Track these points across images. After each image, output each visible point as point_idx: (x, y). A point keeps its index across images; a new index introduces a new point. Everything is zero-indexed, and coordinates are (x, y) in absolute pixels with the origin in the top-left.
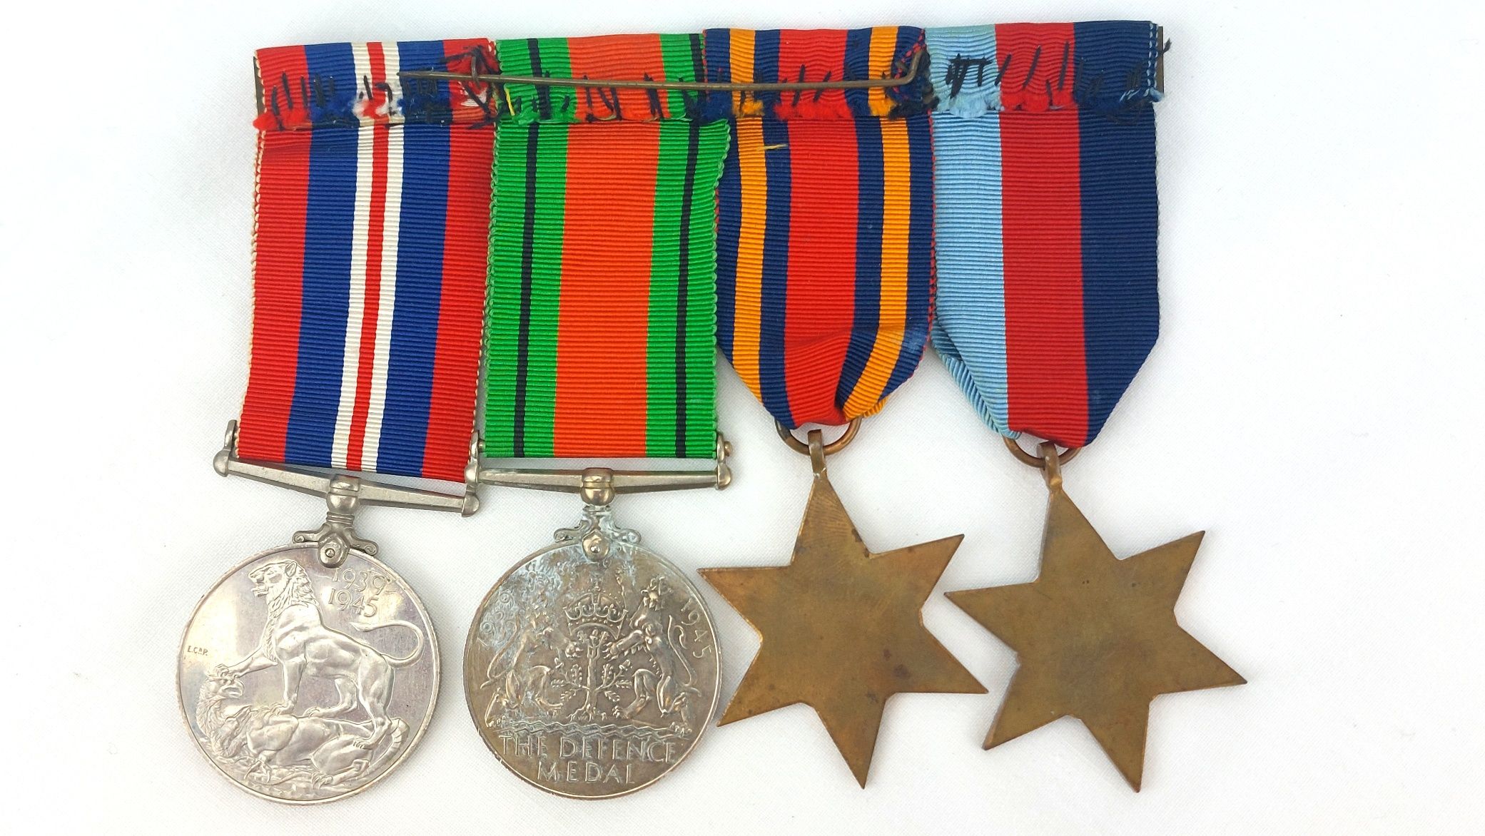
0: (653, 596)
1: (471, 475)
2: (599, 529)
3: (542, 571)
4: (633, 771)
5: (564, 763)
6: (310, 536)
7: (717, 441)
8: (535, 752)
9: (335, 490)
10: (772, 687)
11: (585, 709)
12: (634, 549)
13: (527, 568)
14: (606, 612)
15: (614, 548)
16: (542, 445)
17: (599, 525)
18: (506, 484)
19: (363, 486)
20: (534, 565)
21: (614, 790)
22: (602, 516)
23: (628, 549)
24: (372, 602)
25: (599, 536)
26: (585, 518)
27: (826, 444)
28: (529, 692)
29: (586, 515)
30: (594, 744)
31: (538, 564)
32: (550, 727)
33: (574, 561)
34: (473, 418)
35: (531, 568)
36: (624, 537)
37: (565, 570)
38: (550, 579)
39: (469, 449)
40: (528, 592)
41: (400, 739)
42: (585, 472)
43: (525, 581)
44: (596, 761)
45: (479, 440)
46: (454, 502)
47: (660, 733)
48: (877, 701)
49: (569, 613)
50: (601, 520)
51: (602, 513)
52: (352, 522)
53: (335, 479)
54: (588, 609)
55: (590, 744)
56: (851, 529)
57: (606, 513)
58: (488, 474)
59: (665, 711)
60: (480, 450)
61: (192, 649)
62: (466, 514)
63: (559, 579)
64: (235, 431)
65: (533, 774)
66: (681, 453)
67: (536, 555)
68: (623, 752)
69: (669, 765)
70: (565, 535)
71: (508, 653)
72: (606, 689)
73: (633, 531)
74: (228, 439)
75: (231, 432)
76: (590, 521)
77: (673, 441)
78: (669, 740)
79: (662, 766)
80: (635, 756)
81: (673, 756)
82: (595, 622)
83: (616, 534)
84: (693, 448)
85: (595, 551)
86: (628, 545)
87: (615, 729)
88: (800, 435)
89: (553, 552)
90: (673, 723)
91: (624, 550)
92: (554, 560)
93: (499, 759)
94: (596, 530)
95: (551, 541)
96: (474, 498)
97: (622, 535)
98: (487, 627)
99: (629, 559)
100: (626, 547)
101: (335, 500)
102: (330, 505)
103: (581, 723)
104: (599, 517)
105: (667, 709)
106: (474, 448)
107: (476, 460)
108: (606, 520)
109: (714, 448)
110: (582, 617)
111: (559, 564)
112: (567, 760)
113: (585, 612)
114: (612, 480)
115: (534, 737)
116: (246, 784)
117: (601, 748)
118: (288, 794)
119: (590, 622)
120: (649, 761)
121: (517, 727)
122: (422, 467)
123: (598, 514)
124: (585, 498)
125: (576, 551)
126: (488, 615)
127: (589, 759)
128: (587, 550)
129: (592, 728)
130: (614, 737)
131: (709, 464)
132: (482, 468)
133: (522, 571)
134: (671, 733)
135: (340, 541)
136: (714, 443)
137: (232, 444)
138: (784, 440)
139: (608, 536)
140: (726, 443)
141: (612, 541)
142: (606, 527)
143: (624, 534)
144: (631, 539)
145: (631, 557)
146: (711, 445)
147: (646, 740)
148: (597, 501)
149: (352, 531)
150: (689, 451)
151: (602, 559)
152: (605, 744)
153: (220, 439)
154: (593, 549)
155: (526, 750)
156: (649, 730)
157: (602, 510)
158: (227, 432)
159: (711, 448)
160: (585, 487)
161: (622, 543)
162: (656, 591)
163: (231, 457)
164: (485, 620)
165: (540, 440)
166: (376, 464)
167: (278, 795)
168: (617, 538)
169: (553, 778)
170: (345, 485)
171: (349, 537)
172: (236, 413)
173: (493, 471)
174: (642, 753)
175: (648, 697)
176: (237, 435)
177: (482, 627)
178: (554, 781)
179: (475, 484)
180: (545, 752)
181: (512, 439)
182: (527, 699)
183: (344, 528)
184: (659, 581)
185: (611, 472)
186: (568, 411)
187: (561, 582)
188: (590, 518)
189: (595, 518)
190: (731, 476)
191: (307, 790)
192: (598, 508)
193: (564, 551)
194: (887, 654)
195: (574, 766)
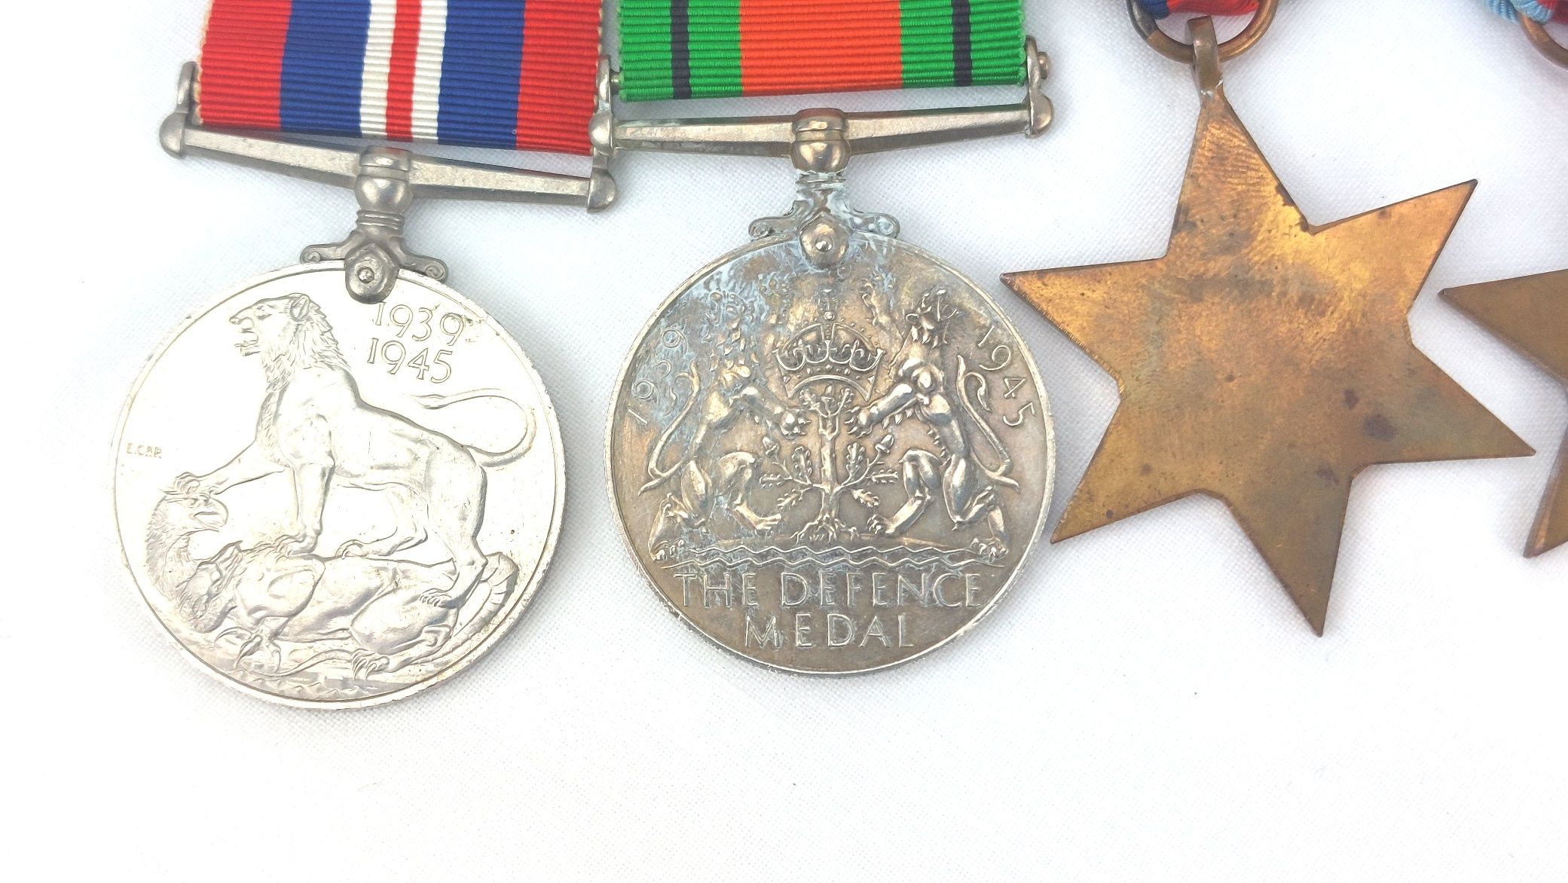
0: (927, 325)
1: (601, 134)
2: (828, 211)
3: (733, 289)
4: (909, 622)
5: (788, 617)
6: (328, 252)
7: (1026, 47)
8: (738, 599)
9: (369, 170)
10: (1146, 469)
11: (820, 522)
12: (890, 245)
13: (707, 285)
14: (847, 355)
15: (854, 245)
16: (720, 72)
17: (828, 205)
18: (662, 146)
19: (416, 164)
20: (718, 281)
21: (878, 658)
22: (831, 190)
23: (879, 244)
24: (443, 357)
25: (829, 222)
26: (801, 198)
27: (1219, 43)
28: (721, 498)
29: (804, 192)
30: (838, 582)
31: (725, 277)
32: (762, 557)
33: (788, 269)
34: (599, 40)
35: (712, 285)
36: (871, 226)
37: (773, 287)
38: (747, 302)
39: (596, 92)
40: (711, 327)
41: (503, 588)
42: (797, 119)
43: (704, 307)
44: (845, 610)
45: (612, 73)
46: (573, 188)
47: (953, 558)
48: (1337, 481)
49: (783, 359)
50: (830, 197)
51: (832, 185)
52: (401, 224)
53: (366, 153)
54: (815, 351)
55: (832, 581)
56: (1275, 183)
57: (837, 185)
58: (630, 132)
59: (958, 518)
60: (614, 89)
61: (134, 449)
62: (596, 207)
63: (763, 302)
64: (193, 79)
65: (736, 638)
66: (963, 78)
67: (718, 263)
68: (890, 594)
69: (972, 612)
70: (765, 228)
71: (681, 433)
72: (855, 487)
73: (886, 216)
74: (181, 96)
75: (186, 84)
76: (811, 201)
77: (949, 52)
78: (968, 568)
79: (961, 613)
80: (911, 599)
81: (977, 596)
82: (829, 372)
83: (858, 221)
84: (985, 64)
85: (824, 249)
86: (879, 237)
87: (874, 553)
88: (1176, 28)
89: (749, 256)
90: (976, 540)
91: (873, 247)
92: (749, 272)
93: (676, 615)
94: (823, 214)
95: (743, 238)
96: (606, 179)
97: (867, 222)
98: (644, 390)
99: (882, 261)
100: (874, 240)
101: (371, 190)
102: (361, 198)
103: (815, 546)
104: (826, 192)
105: (964, 515)
106: (603, 88)
107: (607, 105)
108: (838, 198)
109: (1022, 61)
110: (807, 364)
111: (761, 277)
112: (794, 610)
113: (810, 356)
114: (845, 127)
115: (735, 574)
116: (238, 677)
117: (852, 588)
118: (310, 691)
119: (820, 372)
120: (936, 607)
121: (704, 558)
122: (516, 127)
123: (824, 186)
124: (799, 163)
125: (789, 253)
126: (643, 369)
127: (832, 608)
128: (809, 248)
129: (835, 554)
130: (874, 566)
131: (1013, 95)
132: (618, 121)
133: (698, 291)
134: (975, 556)
135: (382, 254)
136: (1021, 51)
137: (190, 102)
138: (1144, 37)
139: (845, 222)
140: (1040, 54)
141: (852, 232)
142: (840, 208)
143: (871, 220)
144: (882, 228)
145: (886, 257)
146: (1017, 56)
147: (927, 570)
148: (822, 163)
149: (401, 241)
150: (977, 71)
151: (834, 264)
152: (857, 580)
153: (170, 96)
154: (819, 245)
155: (722, 596)
156: (933, 553)
157: (831, 180)
158: (180, 84)
159: (1015, 61)
160: (799, 142)
161: (868, 235)
162: (931, 317)
163: (189, 123)
164: (639, 379)
165: (718, 63)
166: (436, 124)
167: (295, 693)
168: (858, 227)
169: (770, 643)
170: (385, 161)
171: (398, 251)
172: (193, 52)
173: (639, 124)
174: (923, 593)
175: (928, 497)
176: (197, 87)
177: (635, 390)
178: (774, 648)
179: (607, 148)
180: (756, 600)
181: (669, 64)
182: (719, 509)
183: (387, 236)
184: (936, 297)
185: (844, 117)
186: (763, 12)
187: (767, 308)
188: (811, 195)
189: (819, 193)
190: (1052, 114)
191: (345, 683)
192: (823, 176)
193: (768, 255)
194: (1351, 398)
195: (806, 621)
